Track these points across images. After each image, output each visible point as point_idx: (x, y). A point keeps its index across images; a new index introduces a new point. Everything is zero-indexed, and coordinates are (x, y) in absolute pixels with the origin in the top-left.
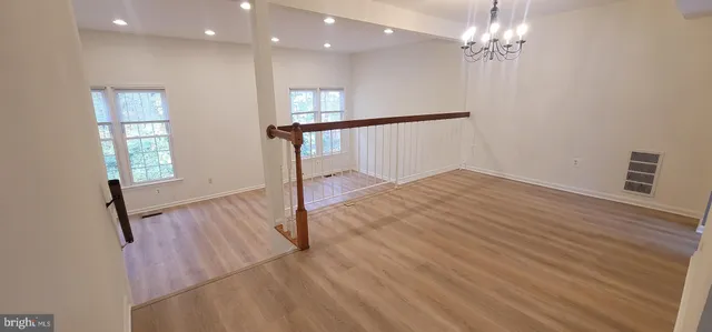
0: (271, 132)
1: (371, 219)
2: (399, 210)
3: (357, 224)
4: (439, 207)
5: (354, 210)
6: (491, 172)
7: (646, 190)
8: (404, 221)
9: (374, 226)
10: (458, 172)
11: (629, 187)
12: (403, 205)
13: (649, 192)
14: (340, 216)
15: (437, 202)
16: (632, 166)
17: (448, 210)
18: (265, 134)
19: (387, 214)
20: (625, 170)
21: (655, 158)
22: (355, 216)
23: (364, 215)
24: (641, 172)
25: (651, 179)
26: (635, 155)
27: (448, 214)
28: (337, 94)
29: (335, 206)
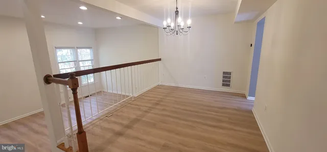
0: (48, 80)
1: (125, 122)
2: (139, 113)
3: (117, 128)
4: (158, 107)
5: (113, 119)
6: (173, 85)
7: (228, 85)
8: (144, 119)
9: (128, 127)
10: (159, 87)
11: (223, 85)
12: (139, 109)
13: (229, 86)
14: (106, 125)
15: (157, 104)
16: (224, 77)
17: (162, 108)
18: (43, 81)
19: (134, 117)
20: (221, 79)
21: (230, 73)
22: (115, 123)
23: (120, 121)
24: (227, 79)
25: (229, 81)
26: (224, 73)
27: (164, 110)
28: (88, 50)
29: (100, 119)
